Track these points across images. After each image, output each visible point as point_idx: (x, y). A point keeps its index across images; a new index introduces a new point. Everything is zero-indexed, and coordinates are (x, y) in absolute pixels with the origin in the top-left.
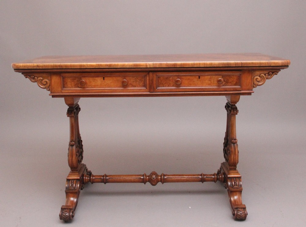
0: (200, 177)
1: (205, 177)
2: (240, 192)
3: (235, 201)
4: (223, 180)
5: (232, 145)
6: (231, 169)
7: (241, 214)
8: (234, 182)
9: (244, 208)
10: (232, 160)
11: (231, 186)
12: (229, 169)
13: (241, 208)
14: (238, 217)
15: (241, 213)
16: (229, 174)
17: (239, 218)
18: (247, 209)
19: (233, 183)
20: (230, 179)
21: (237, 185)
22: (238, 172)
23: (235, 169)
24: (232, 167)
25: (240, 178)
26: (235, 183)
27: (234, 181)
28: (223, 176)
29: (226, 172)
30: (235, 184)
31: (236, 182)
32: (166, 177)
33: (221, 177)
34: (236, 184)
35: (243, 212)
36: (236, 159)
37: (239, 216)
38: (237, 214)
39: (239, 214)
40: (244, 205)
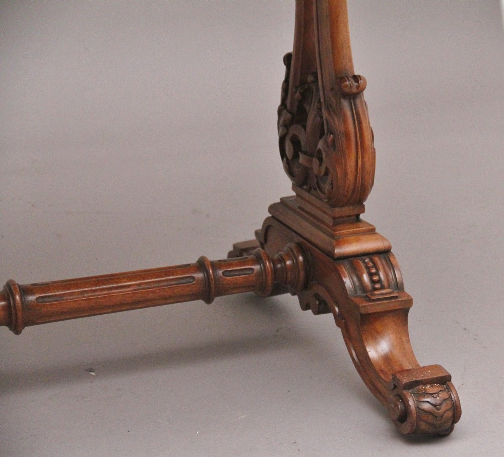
0: (199, 275)
1: (220, 272)
2: (401, 313)
3: (387, 359)
4: (302, 274)
5: (345, 104)
6: (338, 221)
7: (435, 406)
8: (371, 275)
9: (444, 381)
10: (351, 177)
11: (359, 293)
12: (329, 221)
13: (432, 382)
14: (423, 426)
15: (437, 400)
16: (339, 242)
17: (431, 424)
18: (454, 381)
19: (365, 277)
20: (346, 261)
21: (382, 287)
22: (372, 231)
23: (357, 219)
24: (347, 211)
25: (385, 253)
26: (376, 278)
27: (368, 268)
28: (301, 258)
29: (319, 237)
30: (373, 282)
31: (377, 274)
32: (32, 298)
33: (288, 263)
34: (379, 281)
35: (443, 395)
36: (367, 165)
37: (430, 419)
38: (417, 408)
39: (426, 406)
40: (437, 367)
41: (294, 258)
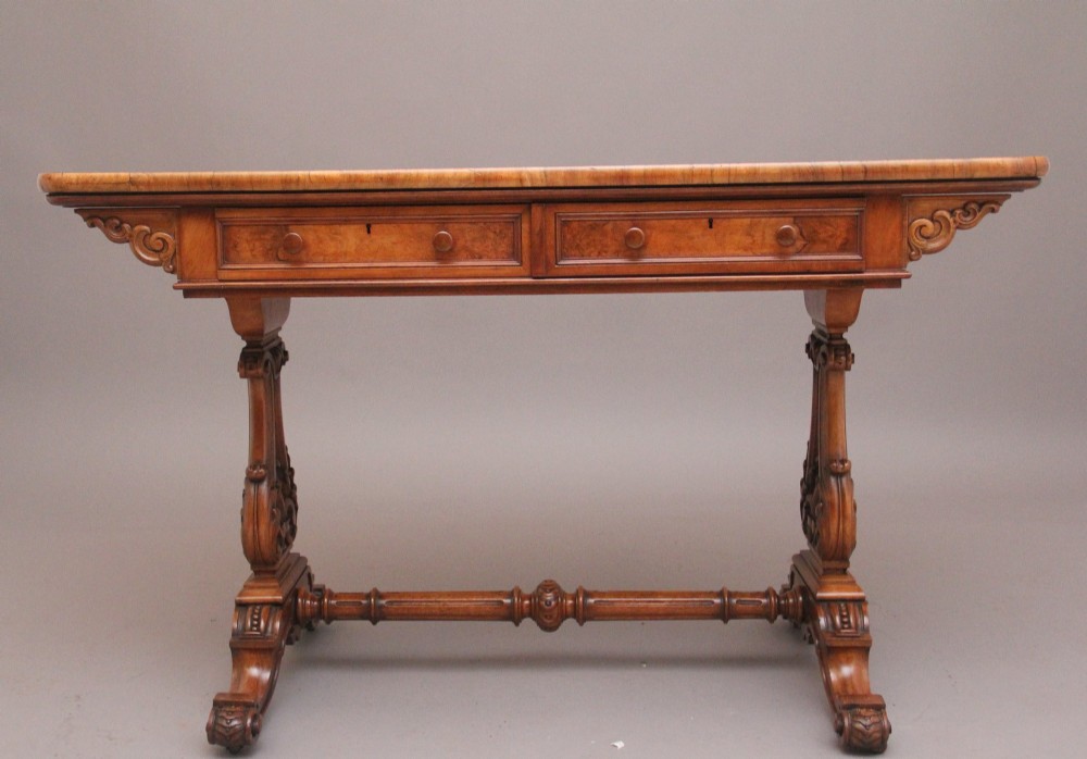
0: (717, 601)
1: (734, 601)
2: (863, 650)
3: (844, 682)
4: (800, 611)
5: (833, 480)
6: (827, 572)
7: (865, 726)
8: (842, 617)
9: (880, 708)
10: (833, 537)
11: (831, 629)
12: (821, 571)
13: (868, 707)
14: (855, 741)
15: (868, 722)
16: (822, 587)
17: (861, 740)
18: (888, 709)
19: (838, 620)
20: (826, 604)
21: (850, 627)
22: (853, 583)
23: (844, 571)
24: (834, 564)
25: (860, 601)
26: (845, 620)
27: (841, 611)
28: (801, 599)
29: (812, 583)
30: (842, 622)
31: (848, 616)
32: (591, 601)
33: (791, 601)
34: (849, 622)
35: (876, 719)
36: (848, 529)
37: (860, 736)
38: (851, 726)
39: (859, 726)
40: (880, 697)
41: (795, 597)
